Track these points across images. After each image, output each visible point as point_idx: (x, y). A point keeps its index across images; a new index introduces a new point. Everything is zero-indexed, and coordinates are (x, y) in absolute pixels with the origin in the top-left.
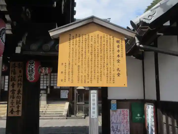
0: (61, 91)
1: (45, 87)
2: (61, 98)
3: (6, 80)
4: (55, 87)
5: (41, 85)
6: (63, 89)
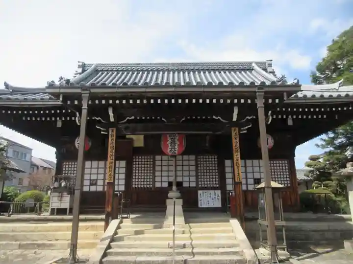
0: (200, 192)
1: (165, 185)
2: (199, 206)
3: (86, 169)
4: (185, 185)
5: (158, 179)
6: (203, 189)
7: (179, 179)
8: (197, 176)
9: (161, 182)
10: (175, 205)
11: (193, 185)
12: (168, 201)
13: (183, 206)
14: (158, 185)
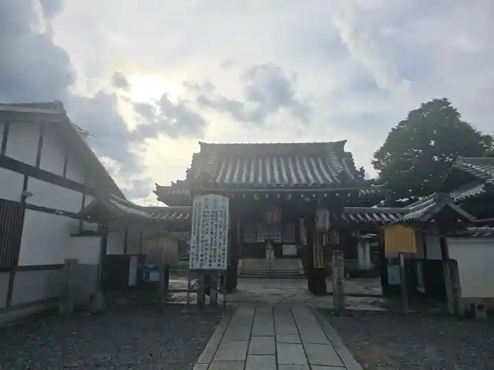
0: (284, 246)
1: (263, 241)
2: (284, 254)
4: (276, 241)
5: (259, 238)
6: (285, 244)
7: (271, 238)
8: (282, 236)
9: (261, 240)
10: (270, 254)
11: (280, 241)
12: (267, 251)
13: (275, 254)
14: (259, 241)
